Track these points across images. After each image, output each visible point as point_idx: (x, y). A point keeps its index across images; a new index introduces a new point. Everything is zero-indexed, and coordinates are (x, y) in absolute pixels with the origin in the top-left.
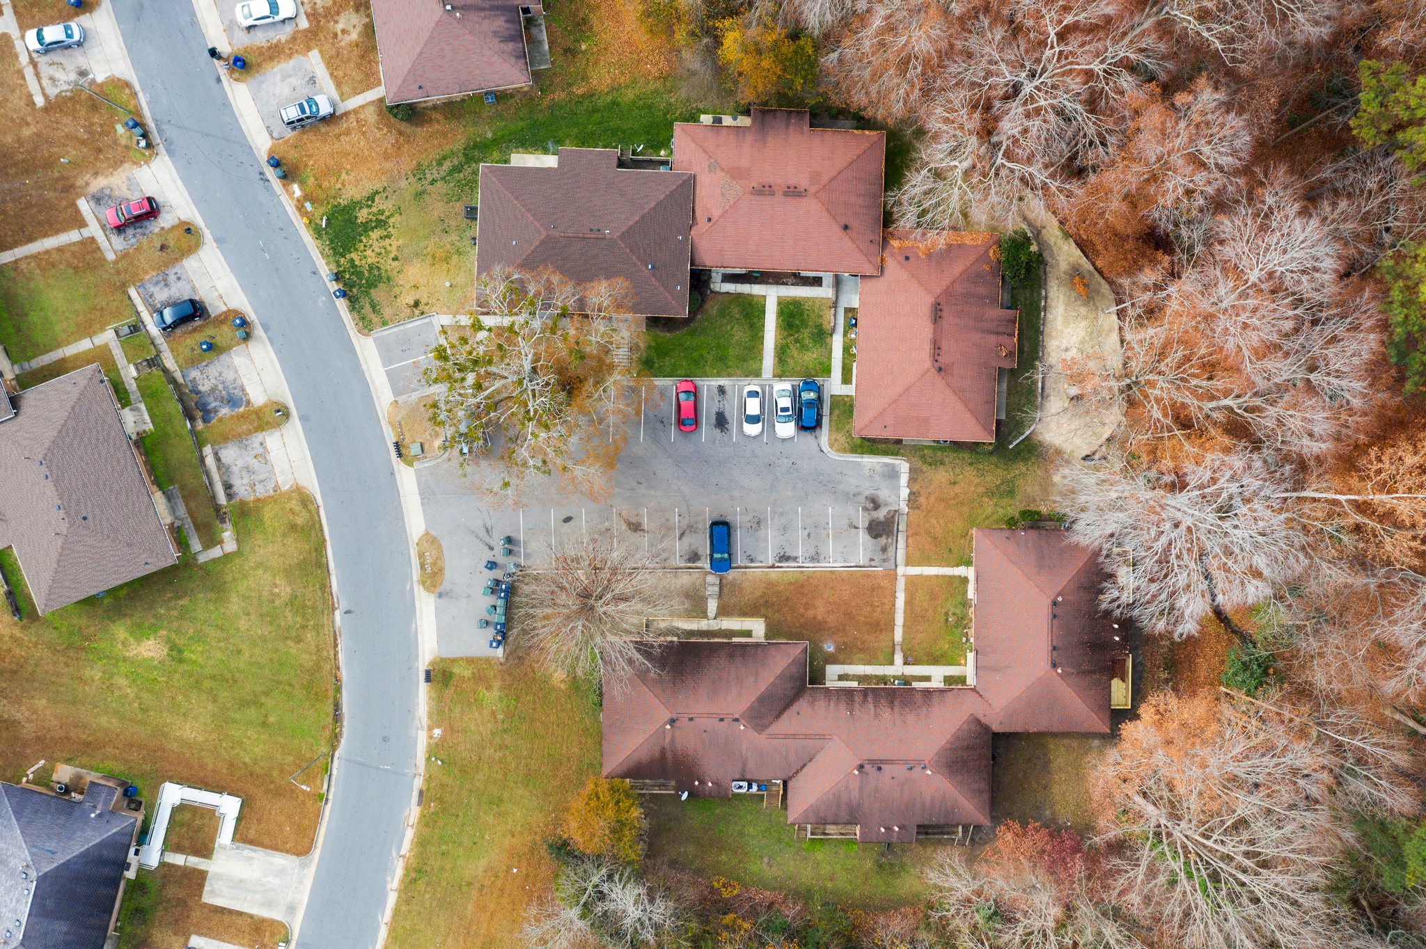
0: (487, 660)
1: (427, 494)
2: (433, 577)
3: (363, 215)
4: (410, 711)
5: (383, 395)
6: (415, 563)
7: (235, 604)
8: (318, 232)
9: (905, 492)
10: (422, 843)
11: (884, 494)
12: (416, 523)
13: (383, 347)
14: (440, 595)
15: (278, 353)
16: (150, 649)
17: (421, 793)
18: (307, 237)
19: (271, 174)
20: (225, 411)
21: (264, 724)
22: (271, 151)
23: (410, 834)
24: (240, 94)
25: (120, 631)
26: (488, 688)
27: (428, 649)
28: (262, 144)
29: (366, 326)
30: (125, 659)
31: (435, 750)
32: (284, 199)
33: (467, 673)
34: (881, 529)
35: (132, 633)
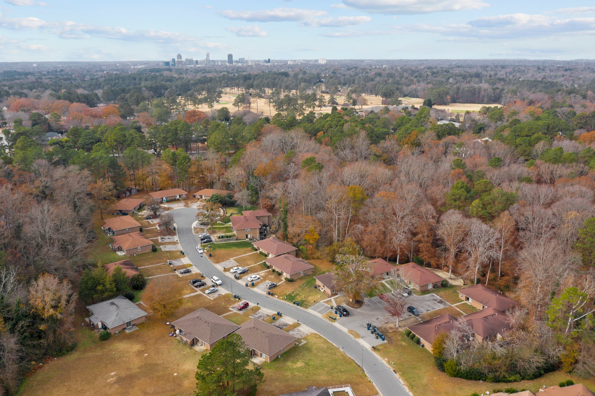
0: (384, 344)
1: (343, 325)
2: (358, 336)
3: (293, 295)
4: (376, 358)
5: (320, 315)
6: (351, 335)
7: (314, 351)
8: (285, 299)
9: (439, 297)
10: (406, 380)
11: (435, 298)
12: (345, 330)
13: (312, 309)
14: (362, 338)
15: (290, 316)
16: (300, 364)
17: (394, 371)
18: (283, 301)
19: (270, 296)
20: (284, 327)
21: (341, 372)
22: (267, 294)
23: (401, 380)
24: (255, 289)
25: (289, 364)
26: (390, 349)
27: (368, 346)
28: (264, 293)
29: (307, 308)
30: (294, 369)
31: (389, 362)
32: (274, 298)
33: (382, 347)
34: (441, 302)
35: (292, 363)
